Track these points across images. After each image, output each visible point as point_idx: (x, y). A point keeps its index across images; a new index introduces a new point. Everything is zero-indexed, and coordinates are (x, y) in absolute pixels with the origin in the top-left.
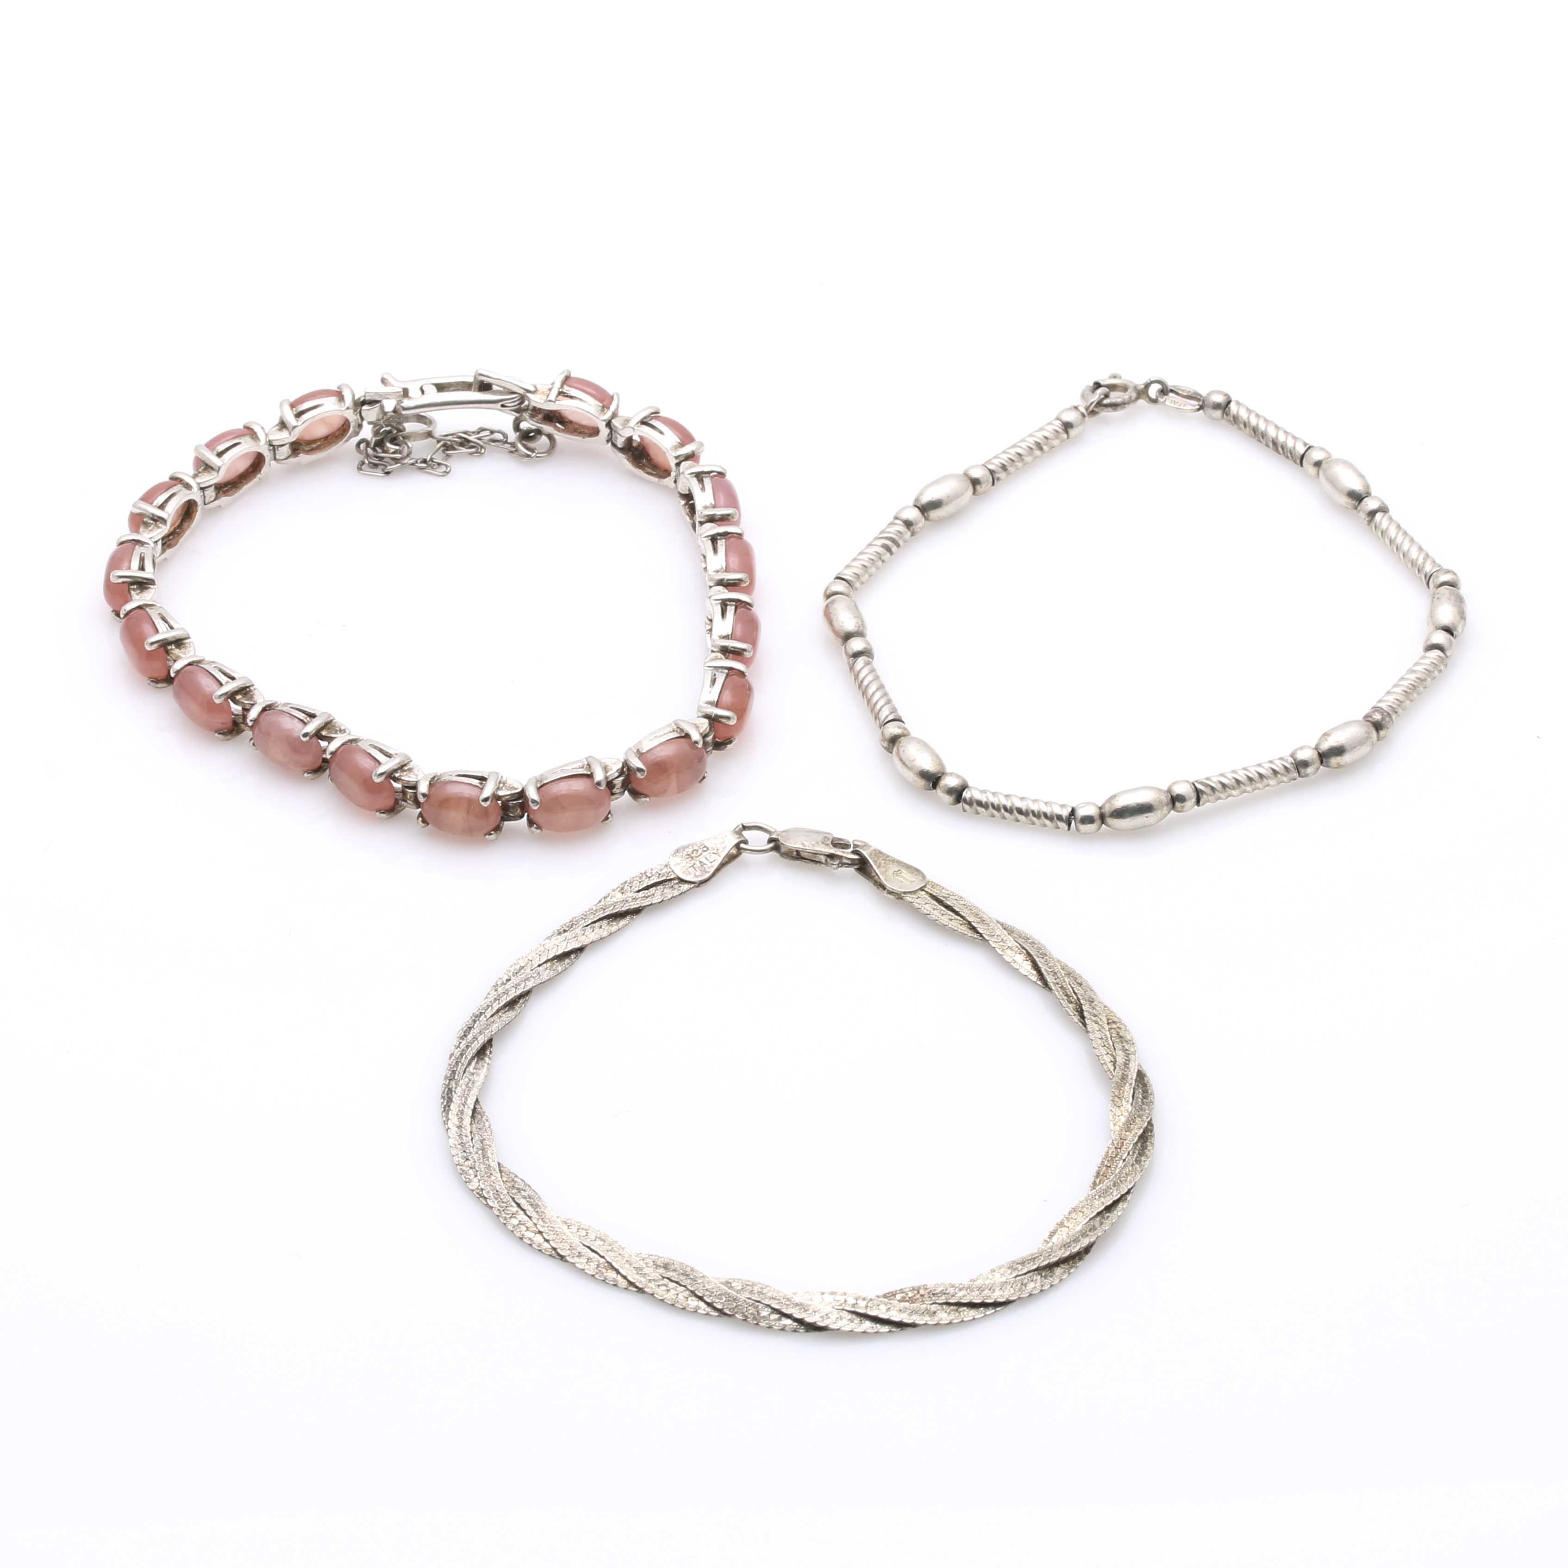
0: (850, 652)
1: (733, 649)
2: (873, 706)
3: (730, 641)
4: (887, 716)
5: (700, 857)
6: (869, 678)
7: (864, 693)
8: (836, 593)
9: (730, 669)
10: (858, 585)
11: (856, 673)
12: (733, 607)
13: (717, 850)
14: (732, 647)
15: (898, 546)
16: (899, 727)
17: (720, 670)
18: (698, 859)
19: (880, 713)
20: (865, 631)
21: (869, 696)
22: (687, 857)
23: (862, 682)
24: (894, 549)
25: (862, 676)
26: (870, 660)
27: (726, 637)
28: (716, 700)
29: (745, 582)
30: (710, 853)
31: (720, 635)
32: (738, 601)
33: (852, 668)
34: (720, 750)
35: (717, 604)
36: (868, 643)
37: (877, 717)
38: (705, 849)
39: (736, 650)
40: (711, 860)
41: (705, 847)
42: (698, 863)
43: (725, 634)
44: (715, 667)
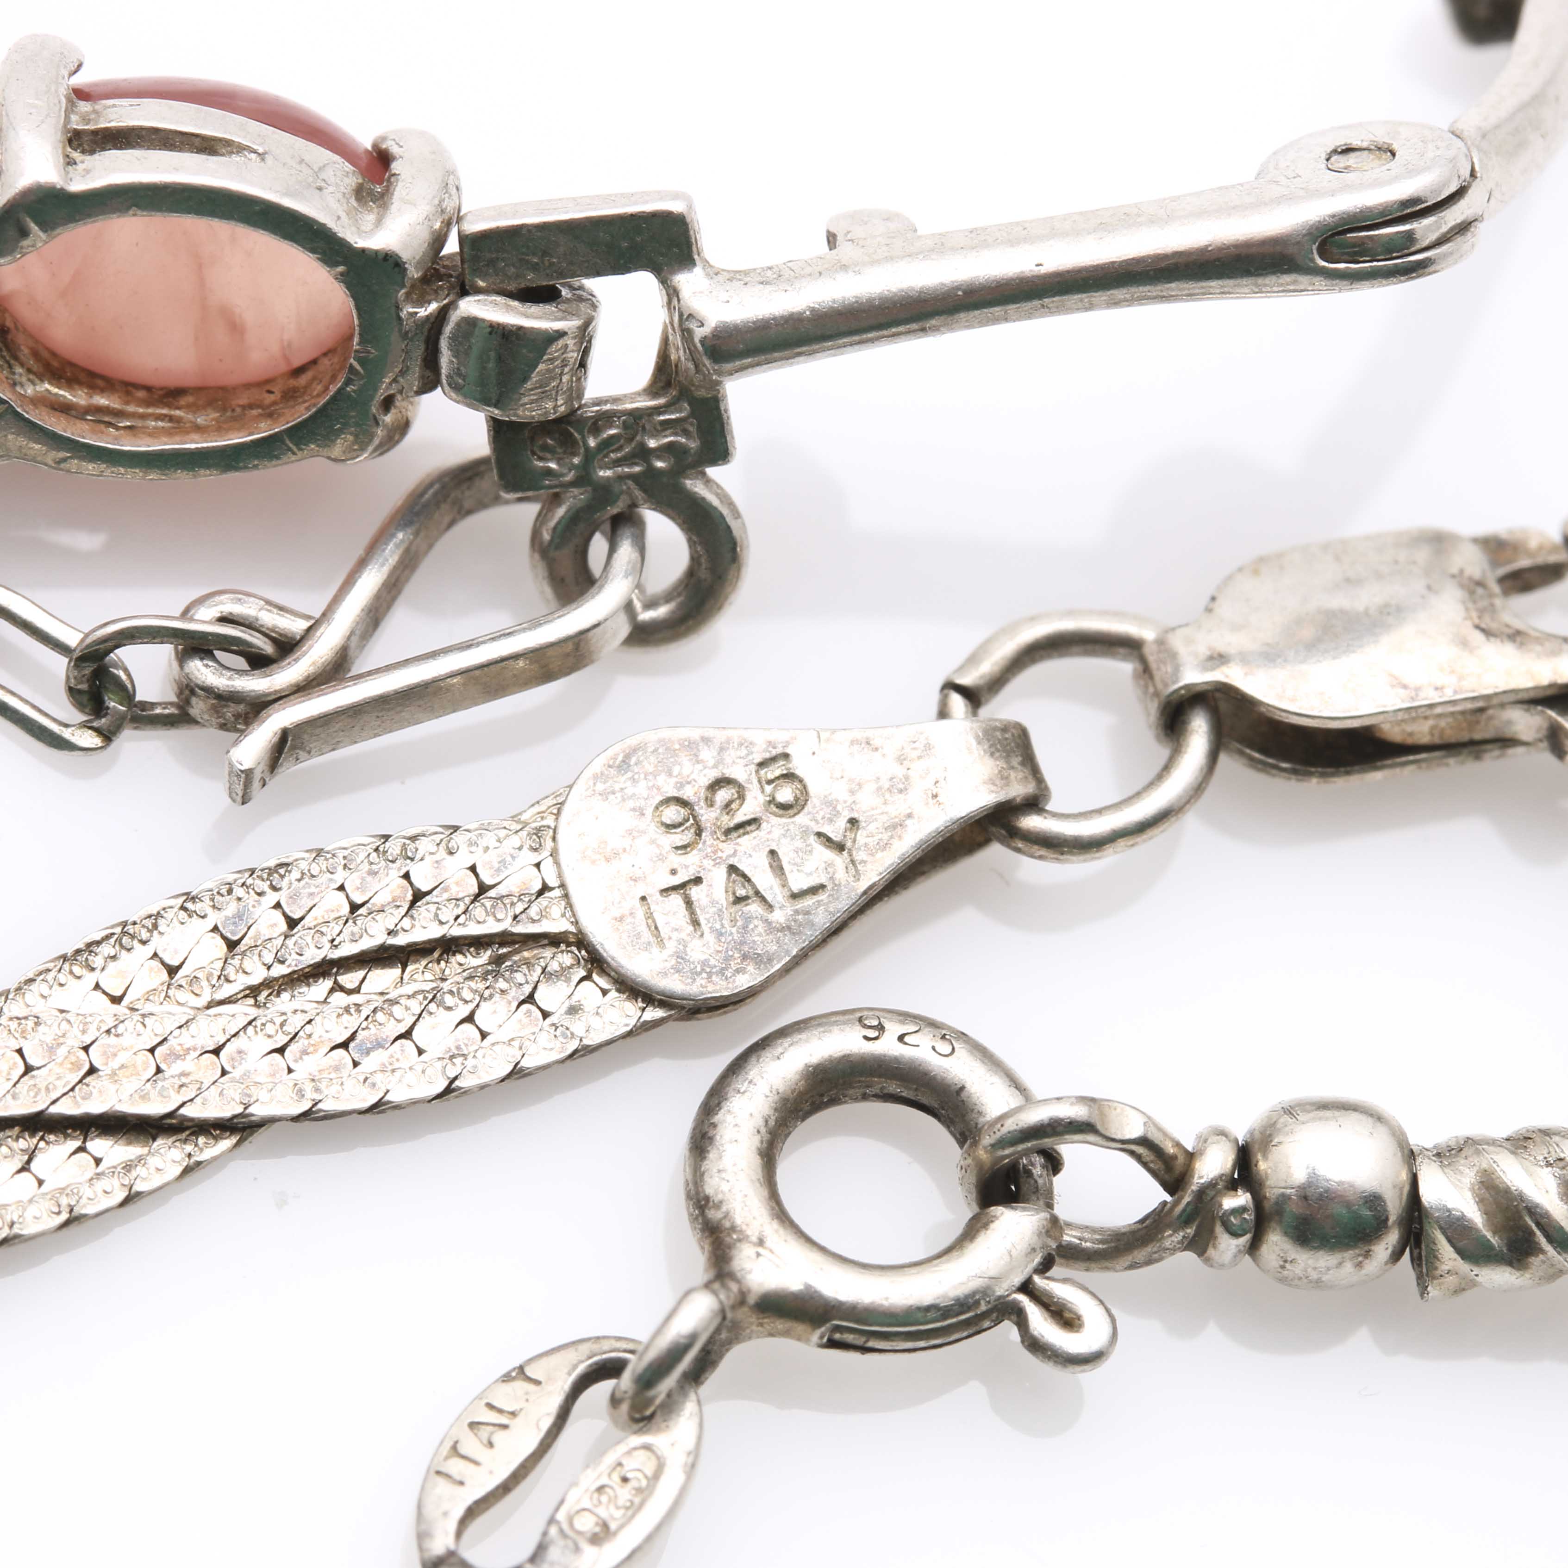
5: (746, 842)
13: (853, 822)
18: (727, 848)
22: (672, 814)
30: (805, 832)
38: (785, 794)
40: (798, 883)
41: (789, 776)
42: (717, 877)
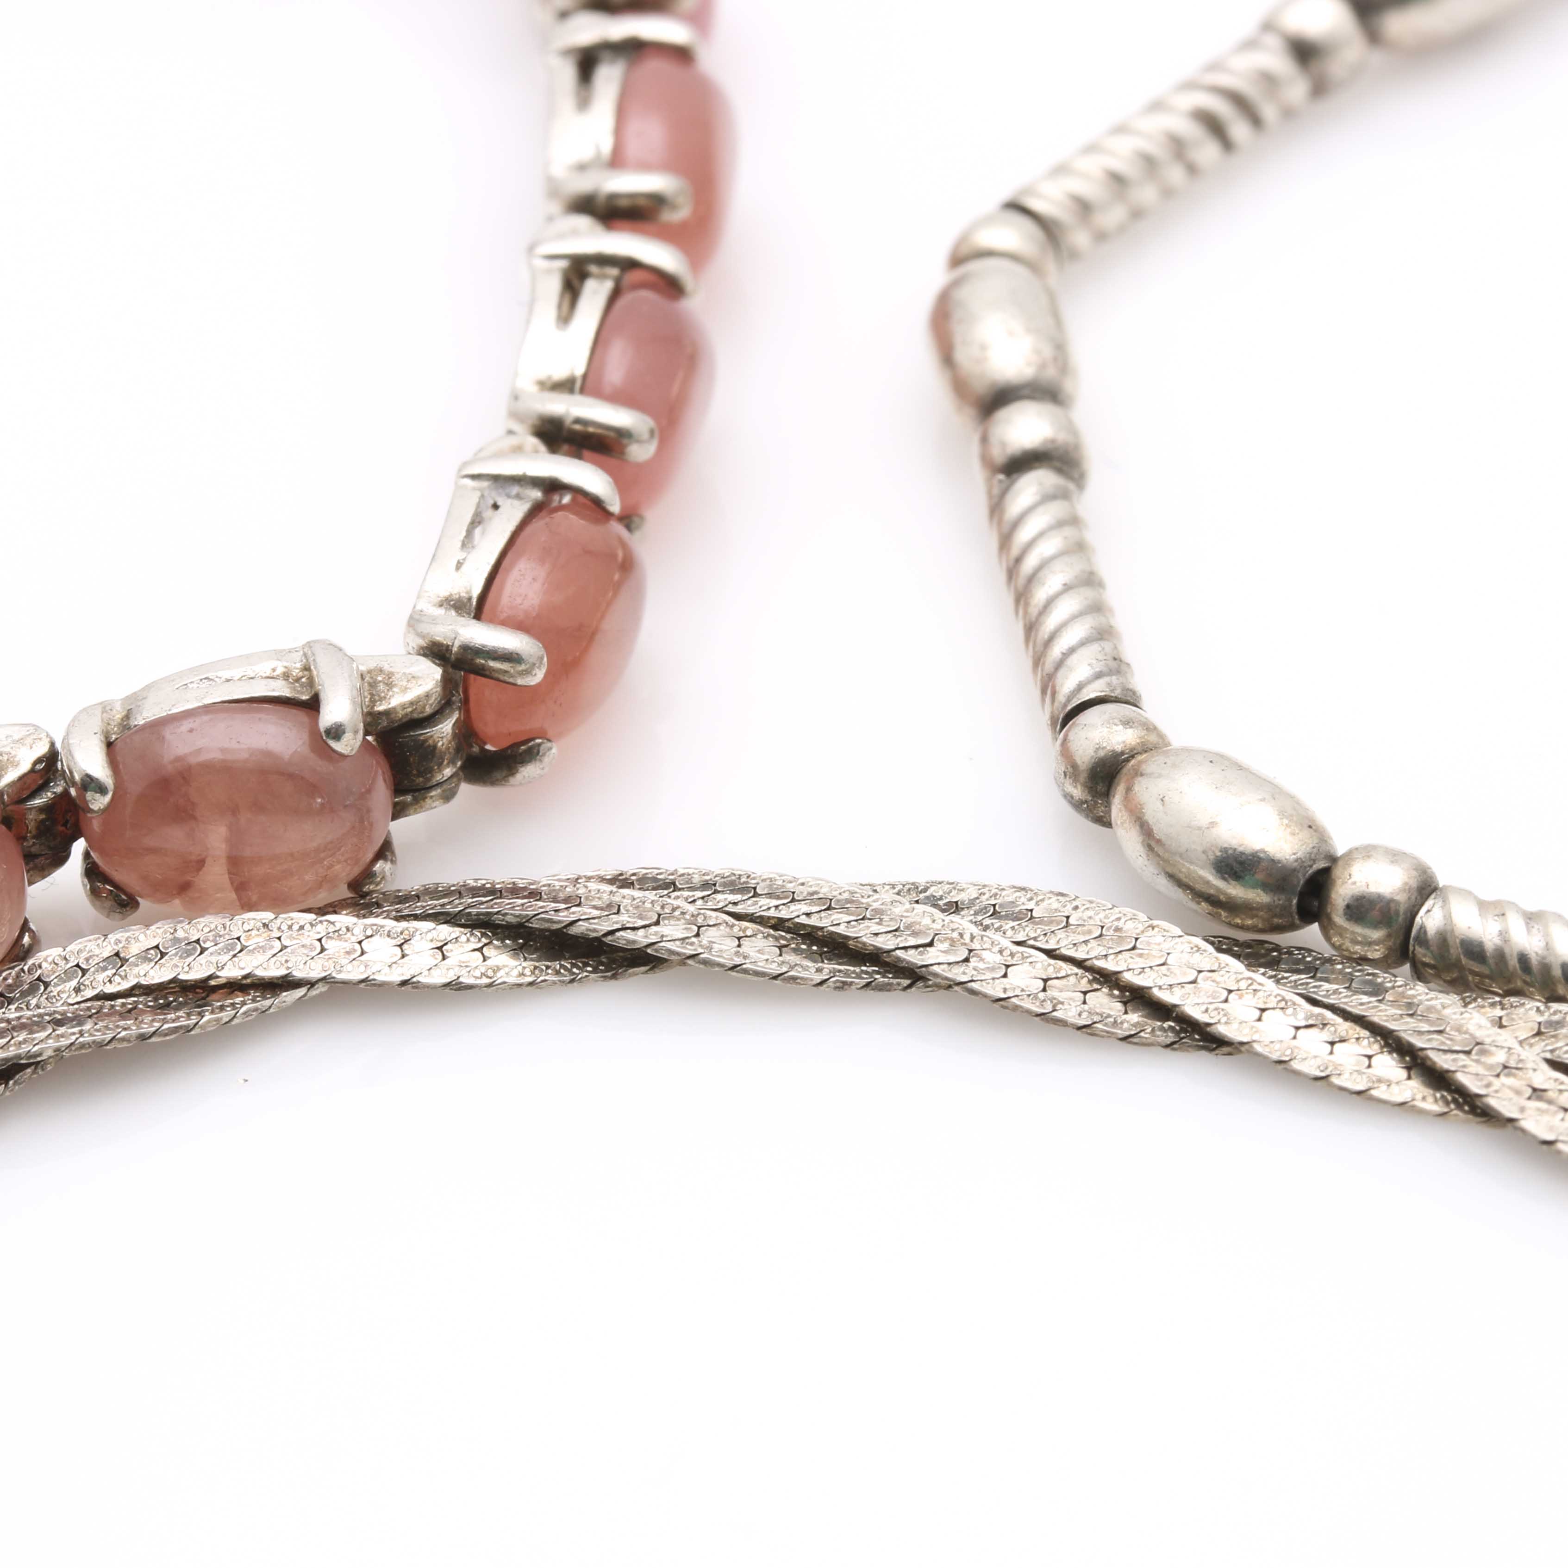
0: (999, 455)
1: (577, 427)
2: (1040, 648)
3: (578, 398)
4: (1080, 687)
6: (1048, 547)
7: (1021, 597)
8: (989, 253)
9: (552, 486)
10: (1080, 239)
11: (1006, 528)
12: (608, 286)
14: (578, 421)
15: (1255, 120)
16: (1127, 723)
17: (515, 489)
19: (1060, 674)
20: (1068, 386)
21: (1034, 611)
23: (1018, 560)
24: (1239, 130)
25: (1024, 535)
26: (1071, 486)
27: (566, 386)
28: (476, 591)
29: (674, 207)
31: (543, 375)
32: (629, 264)
33: (996, 507)
34: (493, 783)
35: (549, 271)
36: (1071, 428)
37: (1048, 686)
39: (591, 430)
43: (560, 374)
44: (496, 479)
